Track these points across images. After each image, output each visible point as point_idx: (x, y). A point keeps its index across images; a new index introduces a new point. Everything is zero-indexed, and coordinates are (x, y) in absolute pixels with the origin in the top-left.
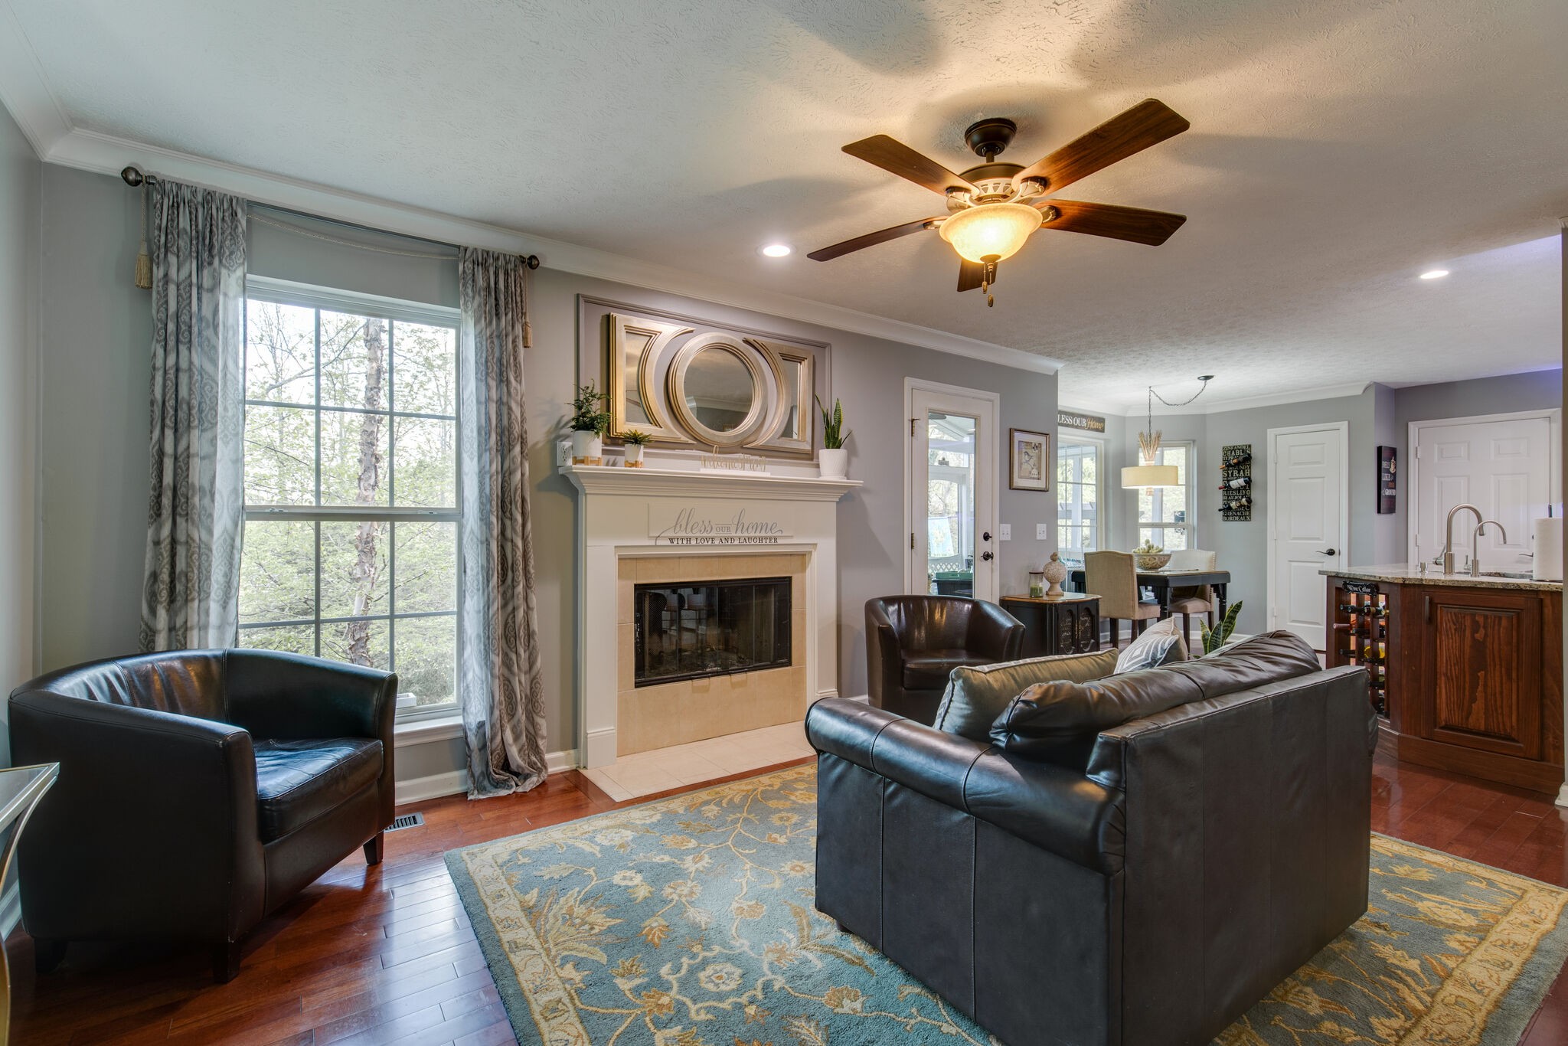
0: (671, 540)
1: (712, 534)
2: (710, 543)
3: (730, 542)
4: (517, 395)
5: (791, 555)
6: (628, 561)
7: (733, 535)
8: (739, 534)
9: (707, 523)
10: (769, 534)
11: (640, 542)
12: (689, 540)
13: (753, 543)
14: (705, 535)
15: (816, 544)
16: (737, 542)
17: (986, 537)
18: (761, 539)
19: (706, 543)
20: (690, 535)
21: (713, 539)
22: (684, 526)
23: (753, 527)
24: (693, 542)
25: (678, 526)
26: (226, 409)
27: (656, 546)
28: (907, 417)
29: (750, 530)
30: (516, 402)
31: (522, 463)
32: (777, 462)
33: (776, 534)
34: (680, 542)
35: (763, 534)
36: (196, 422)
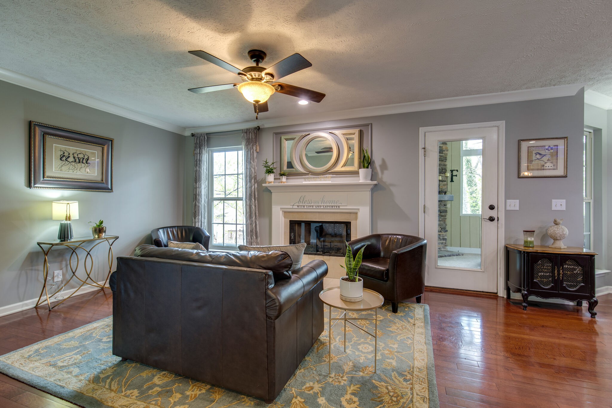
0: (298, 206)
1: (312, 204)
2: (312, 207)
3: (319, 207)
4: (253, 166)
5: (350, 213)
6: (287, 213)
7: (320, 205)
8: (323, 204)
9: (310, 201)
10: (336, 205)
11: (288, 207)
12: (304, 206)
13: (329, 208)
14: (309, 205)
15: (359, 209)
16: (322, 207)
17: (492, 208)
18: (333, 206)
19: (310, 207)
20: (304, 205)
21: (313, 206)
22: (302, 202)
23: (328, 202)
24: (306, 207)
25: (300, 202)
26: (203, 178)
27: (293, 208)
28: (421, 146)
29: (327, 202)
30: (253, 168)
31: (254, 184)
32: (340, 176)
33: (339, 205)
34: (301, 207)
35: (333, 205)
36: (198, 181)
